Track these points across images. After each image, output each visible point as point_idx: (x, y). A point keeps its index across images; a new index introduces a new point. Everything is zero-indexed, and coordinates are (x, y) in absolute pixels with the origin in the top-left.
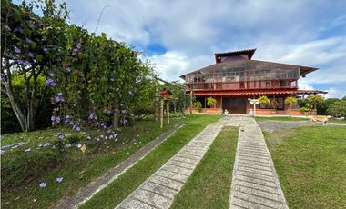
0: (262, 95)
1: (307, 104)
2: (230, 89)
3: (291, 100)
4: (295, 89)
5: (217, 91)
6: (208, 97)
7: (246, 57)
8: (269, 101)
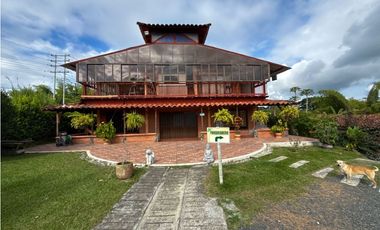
0: (220, 108)
1: (279, 121)
2: (171, 95)
3: (261, 115)
4: (263, 97)
5: (148, 100)
6: (128, 110)
7: (196, 39)
8: (231, 117)
